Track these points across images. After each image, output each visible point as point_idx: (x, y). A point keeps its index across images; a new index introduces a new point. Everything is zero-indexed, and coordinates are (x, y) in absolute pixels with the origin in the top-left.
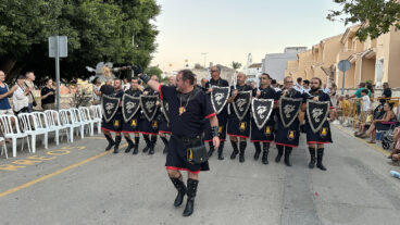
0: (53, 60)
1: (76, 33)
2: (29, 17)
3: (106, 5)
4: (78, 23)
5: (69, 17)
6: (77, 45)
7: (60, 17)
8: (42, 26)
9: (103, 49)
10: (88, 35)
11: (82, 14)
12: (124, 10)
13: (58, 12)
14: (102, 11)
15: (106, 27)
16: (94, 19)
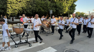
0: (50, 14)
2: (47, 8)
4: (56, 7)
6: (55, 11)
7: (52, 7)
8: (49, 9)
10: (57, 9)
11: (56, 5)
13: (52, 6)
15: (61, 7)
16: (58, 6)
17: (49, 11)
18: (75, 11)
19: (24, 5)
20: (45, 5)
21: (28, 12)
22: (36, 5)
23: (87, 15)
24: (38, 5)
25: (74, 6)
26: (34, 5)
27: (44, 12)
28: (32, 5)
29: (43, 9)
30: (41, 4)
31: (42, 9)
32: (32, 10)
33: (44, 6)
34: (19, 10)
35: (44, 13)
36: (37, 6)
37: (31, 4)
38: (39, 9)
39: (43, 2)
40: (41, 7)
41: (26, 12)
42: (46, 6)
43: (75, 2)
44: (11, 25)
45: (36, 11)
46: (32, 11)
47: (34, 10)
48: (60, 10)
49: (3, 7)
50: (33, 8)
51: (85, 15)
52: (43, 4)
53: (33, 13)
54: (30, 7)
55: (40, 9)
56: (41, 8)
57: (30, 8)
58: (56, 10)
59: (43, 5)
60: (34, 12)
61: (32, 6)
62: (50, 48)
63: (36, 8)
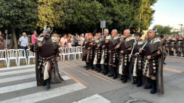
0: (101, 29)
1: (111, 18)
2: (95, 16)
3: (125, 5)
4: (113, 14)
5: (109, 13)
6: (111, 22)
7: (106, 14)
8: (99, 18)
9: (122, 22)
10: (116, 18)
11: (114, 11)
12: (135, 5)
13: (105, 12)
14: (122, 8)
15: (124, 14)
16: (118, 12)
17: (100, 23)
18: (152, 23)
19: (49, 10)
20: (91, 11)
21: (57, 25)
22: (72, 11)
23: (176, 31)
24: (77, 11)
25: (150, 12)
26: (69, 10)
27: (89, 25)
28: (66, 11)
30: (83, 9)
31: (85, 19)
32: (66, 20)
33: (90, 13)
35: (89, 27)
36: (75, 13)
37: (63, 9)
38: (79, 18)
39: (88, 5)
40: (84, 14)
41: (54, 24)
42: (93, 13)
43: (151, 4)
44: (22, 50)
45: (74, 21)
46: (65, 23)
47: (69, 20)
48: (121, 20)
49: (8, 14)
50: (66, 17)
51: (172, 31)
52: (87, 8)
53: (68, 27)
54: (61, 15)
55: (81, 18)
56: (82, 16)
58: (112, 20)
59: (86, 10)
60: (69, 23)
61: (64, 12)
62: (97, 96)
63: (72, 17)
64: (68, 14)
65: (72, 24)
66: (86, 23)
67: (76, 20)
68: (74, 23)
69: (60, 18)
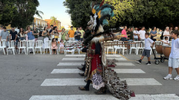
19: (129, 5)
21: (136, 19)
22: (153, 3)
24: (159, 2)
26: (150, 3)
27: (173, 17)
28: (146, 4)
29: (171, 10)
31: (168, 11)
32: (145, 13)
33: (176, 3)
34: (119, 15)
35: (173, 19)
36: (156, 5)
37: (143, 2)
38: (161, 10)
40: (167, 6)
41: (132, 18)
45: (154, 15)
46: (144, 16)
47: (148, 13)
50: (146, 10)
53: (147, 21)
54: (141, 9)
55: (163, 10)
56: (165, 8)
57: (140, 11)
60: (148, 17)
61: (144, 5)
62: (173, 95)
63: (153, 10)
64: (148, 7)
65: (152, 17)
66: (170, 15)
67: (156, 13)
68: (154, 17)
69: (139, 12)
